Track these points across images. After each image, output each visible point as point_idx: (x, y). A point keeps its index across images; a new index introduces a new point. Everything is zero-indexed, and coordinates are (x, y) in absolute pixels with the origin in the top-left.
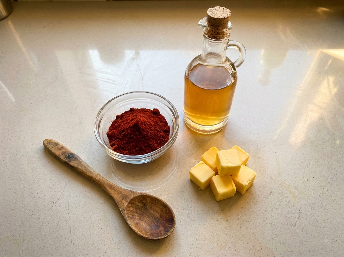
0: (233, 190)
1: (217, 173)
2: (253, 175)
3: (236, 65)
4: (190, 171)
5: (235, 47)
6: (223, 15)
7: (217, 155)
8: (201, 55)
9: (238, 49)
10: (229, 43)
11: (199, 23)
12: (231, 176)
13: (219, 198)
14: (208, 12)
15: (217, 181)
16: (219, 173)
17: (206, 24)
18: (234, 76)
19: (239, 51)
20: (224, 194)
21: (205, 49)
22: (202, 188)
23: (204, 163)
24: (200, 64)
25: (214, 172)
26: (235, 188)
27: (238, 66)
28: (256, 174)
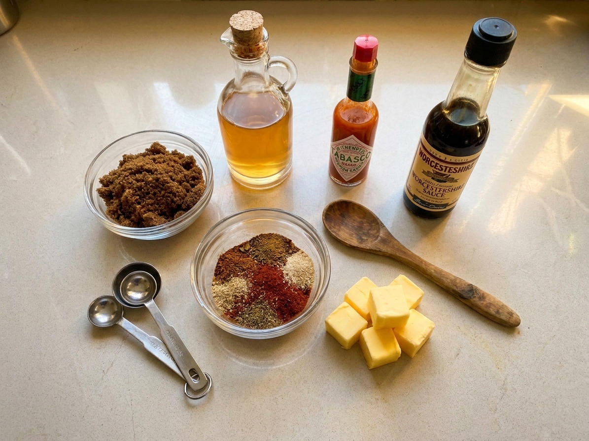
0: (397, 353)
1: (370, 324)
2: (430, 328)
3: (286, 88)
4: (327, 319)
5: (279, 65)
6: (253, 25)
7: (371, 295)
8: (234, 80)
9: (284, 66)
10: (270, 61)
11: (222, 39)
12: (393, 329)
13: (373, 365)
14: (231, 22)
15: (370, 337)
16: (373, 324)
17: (232, 39)
18: (286, 104)
19: (287, 70)
20: (382, 360)
21: (237, 71)
22: (347, 346)
23: (348, 305)
24: (235, 93)
25: (365, 322)
26: (399, 350)
27: (289, 90)
28: (433, 326)
